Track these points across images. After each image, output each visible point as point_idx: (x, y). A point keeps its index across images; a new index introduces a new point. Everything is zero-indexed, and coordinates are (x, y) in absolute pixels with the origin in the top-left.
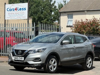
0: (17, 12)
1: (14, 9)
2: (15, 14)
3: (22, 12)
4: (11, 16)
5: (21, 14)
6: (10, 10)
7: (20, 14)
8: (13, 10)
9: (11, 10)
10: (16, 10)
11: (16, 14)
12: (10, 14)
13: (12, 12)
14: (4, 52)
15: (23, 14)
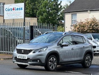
2: (12, 14)
5: (18, 13)
7: (17, 13)
8: (11, 10)
9: (9, 10)
11: (14, 14)
12: (8, 14)
13: (10, 12)
15: (20, 13)
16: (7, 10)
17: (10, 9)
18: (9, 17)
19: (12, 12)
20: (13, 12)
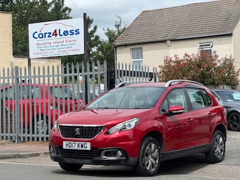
0: (58, 41)
1: (50, 33)
2: (52, 44)
3: (69, 39)
4: (44, 48)
5: (69, 43)
6: (41, 36)
7: (65, 43)
8: (47, 35)
10: (56, 35)
11: (56, 44)
12: (40, 46)
13: (46, 40)
14: (33, 133)
15: (73, 43)
16: (36, 35)
17: (45, 34)
18: (42, 52)
19: (52, 41)
20: (54, 40)
